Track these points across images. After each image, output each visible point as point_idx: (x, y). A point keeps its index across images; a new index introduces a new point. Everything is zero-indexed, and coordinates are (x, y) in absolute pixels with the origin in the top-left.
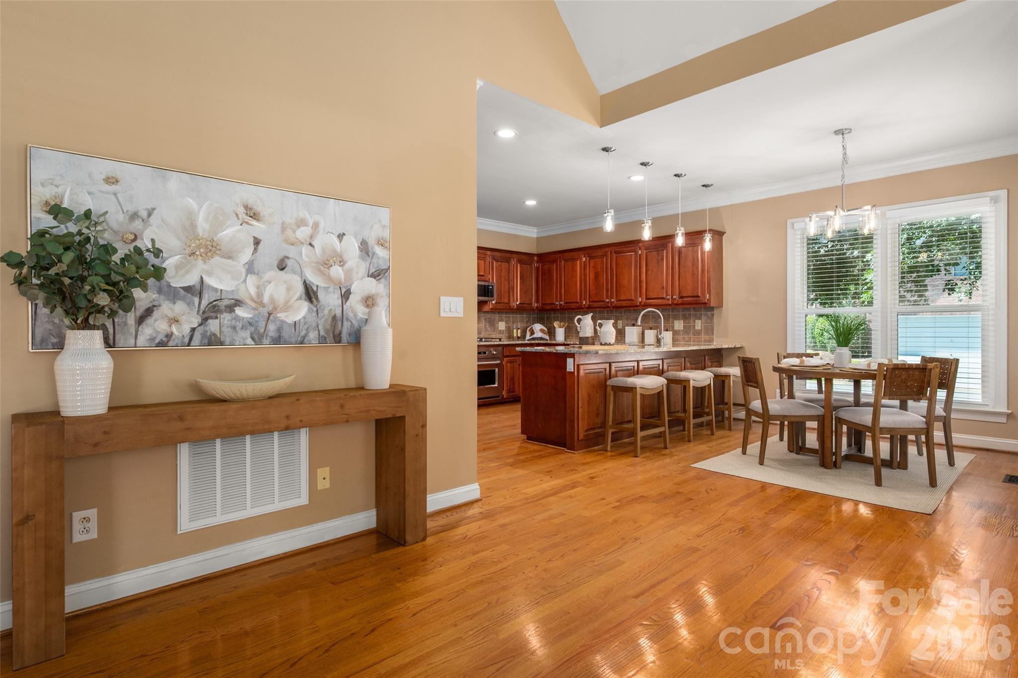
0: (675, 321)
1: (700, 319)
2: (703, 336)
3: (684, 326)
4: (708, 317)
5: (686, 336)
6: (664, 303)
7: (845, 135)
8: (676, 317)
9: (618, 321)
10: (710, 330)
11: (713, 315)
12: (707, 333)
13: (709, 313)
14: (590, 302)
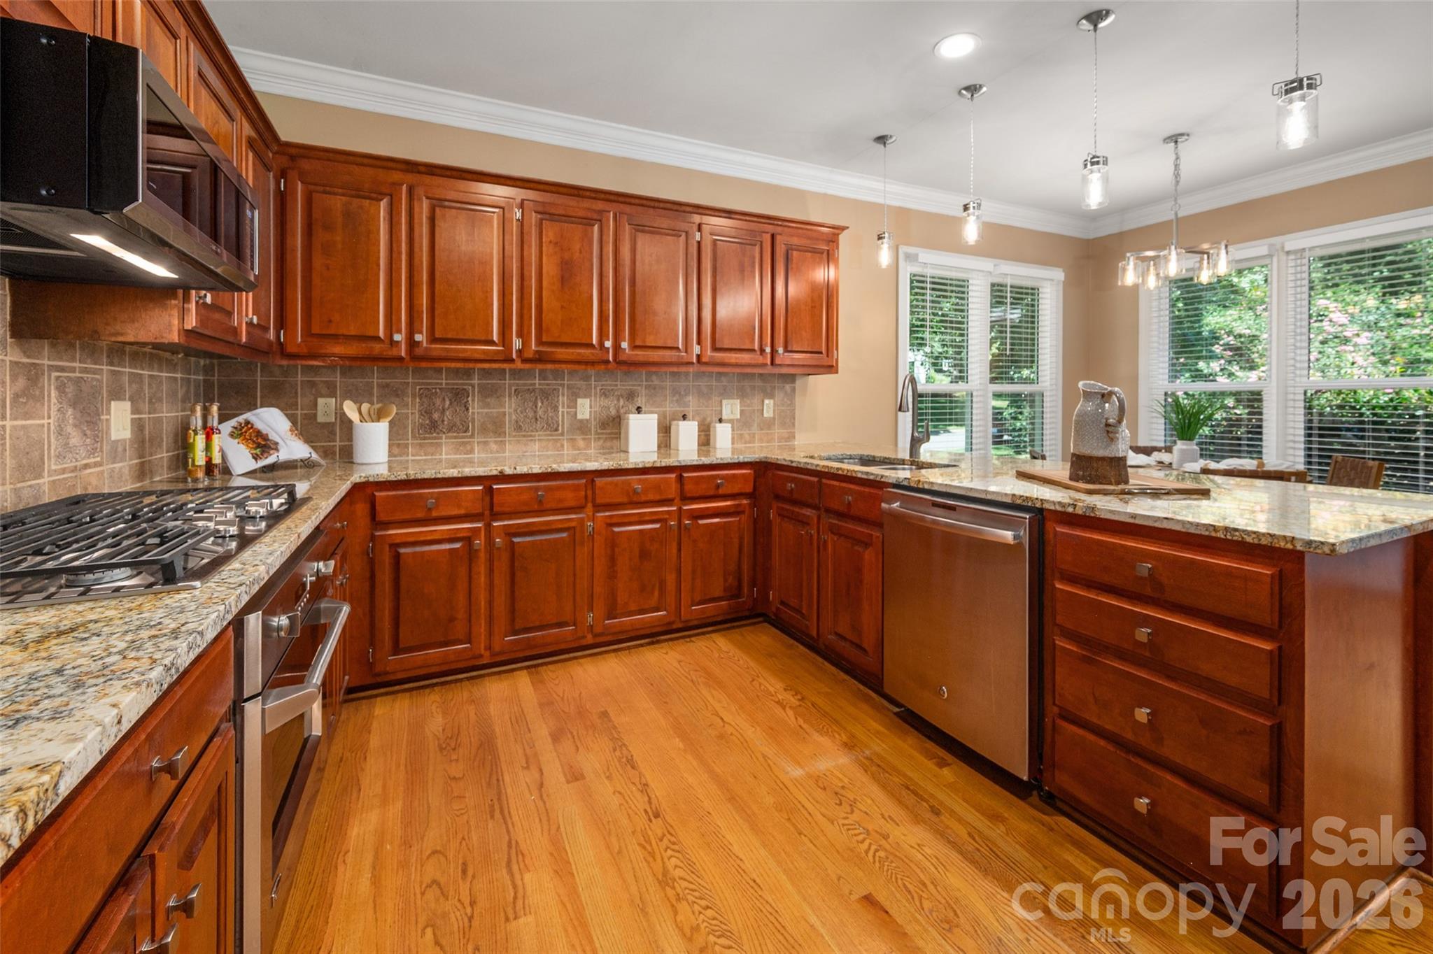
0: (724, 402)
1: (771, 396)
2: (777, 431)
3: (742, 412)
4: (786, 393)
5: (746, 433)
6: (753, 362)
7: (1180, 145)
8: (725, 394)
9: (580, 401)
10: (787, 419)
11: (794, 390)
12: (783, 425)
13: (788, 387)
14: (540, 342)
